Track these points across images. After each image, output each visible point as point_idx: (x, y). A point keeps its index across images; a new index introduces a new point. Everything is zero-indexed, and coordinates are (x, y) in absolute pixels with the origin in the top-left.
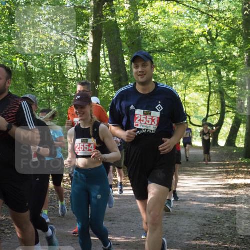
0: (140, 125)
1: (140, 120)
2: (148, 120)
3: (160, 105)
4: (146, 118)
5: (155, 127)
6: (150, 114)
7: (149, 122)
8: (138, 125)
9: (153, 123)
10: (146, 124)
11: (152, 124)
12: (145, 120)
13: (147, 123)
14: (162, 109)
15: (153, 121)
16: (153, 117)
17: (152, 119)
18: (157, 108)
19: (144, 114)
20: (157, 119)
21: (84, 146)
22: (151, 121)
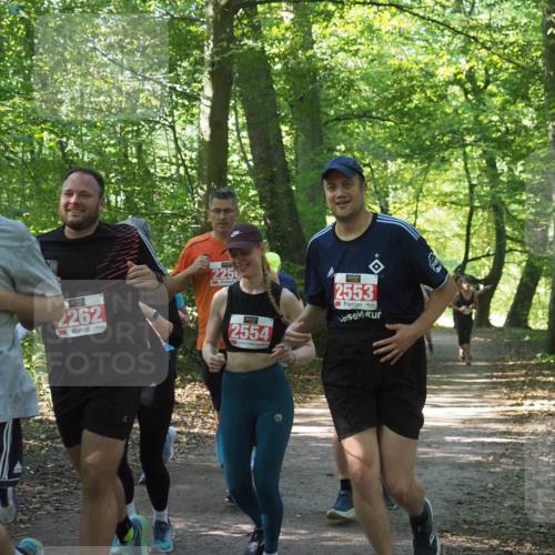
0: (342, 302)
1: (342, 294)
2: (355, 291)
3: (377, 261)
4: (352, 289)
5: (371, 303)
6: (359, 280)
7: (357, 294)
8: (339, 304)
9: (365, 297)
10: (352, 299)
11: (363, 299)
12: (350, 291)
13: (355, 297)
14: (382, 267)
15: (365, 292)
16: (364, 285)
17: (362, 289)
19: (348, 280)
20: (372, 289)
21: (249, 329)
22: (361, 292)
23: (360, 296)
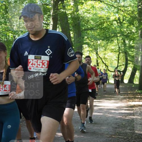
0: (32, 68)
1: (32, 64)
2: (39, 63)
3: (49, 49)
4: (37, 62)
5: (45, 69)
6: (41, 58)
7: (39, 65)
8: (30, 69)
9: (43, 66)
10: (37, 67)
11: (42, 67)
12: (36, 63)
13: (38, 66)
14: (51, 52)
15: (43, 64)
16: (43, 61)
17: (42, 63)
18: (46, 52)
19: (35, 58)
20: (46, 62)
22: (41, 64)
23: (41, 66)
